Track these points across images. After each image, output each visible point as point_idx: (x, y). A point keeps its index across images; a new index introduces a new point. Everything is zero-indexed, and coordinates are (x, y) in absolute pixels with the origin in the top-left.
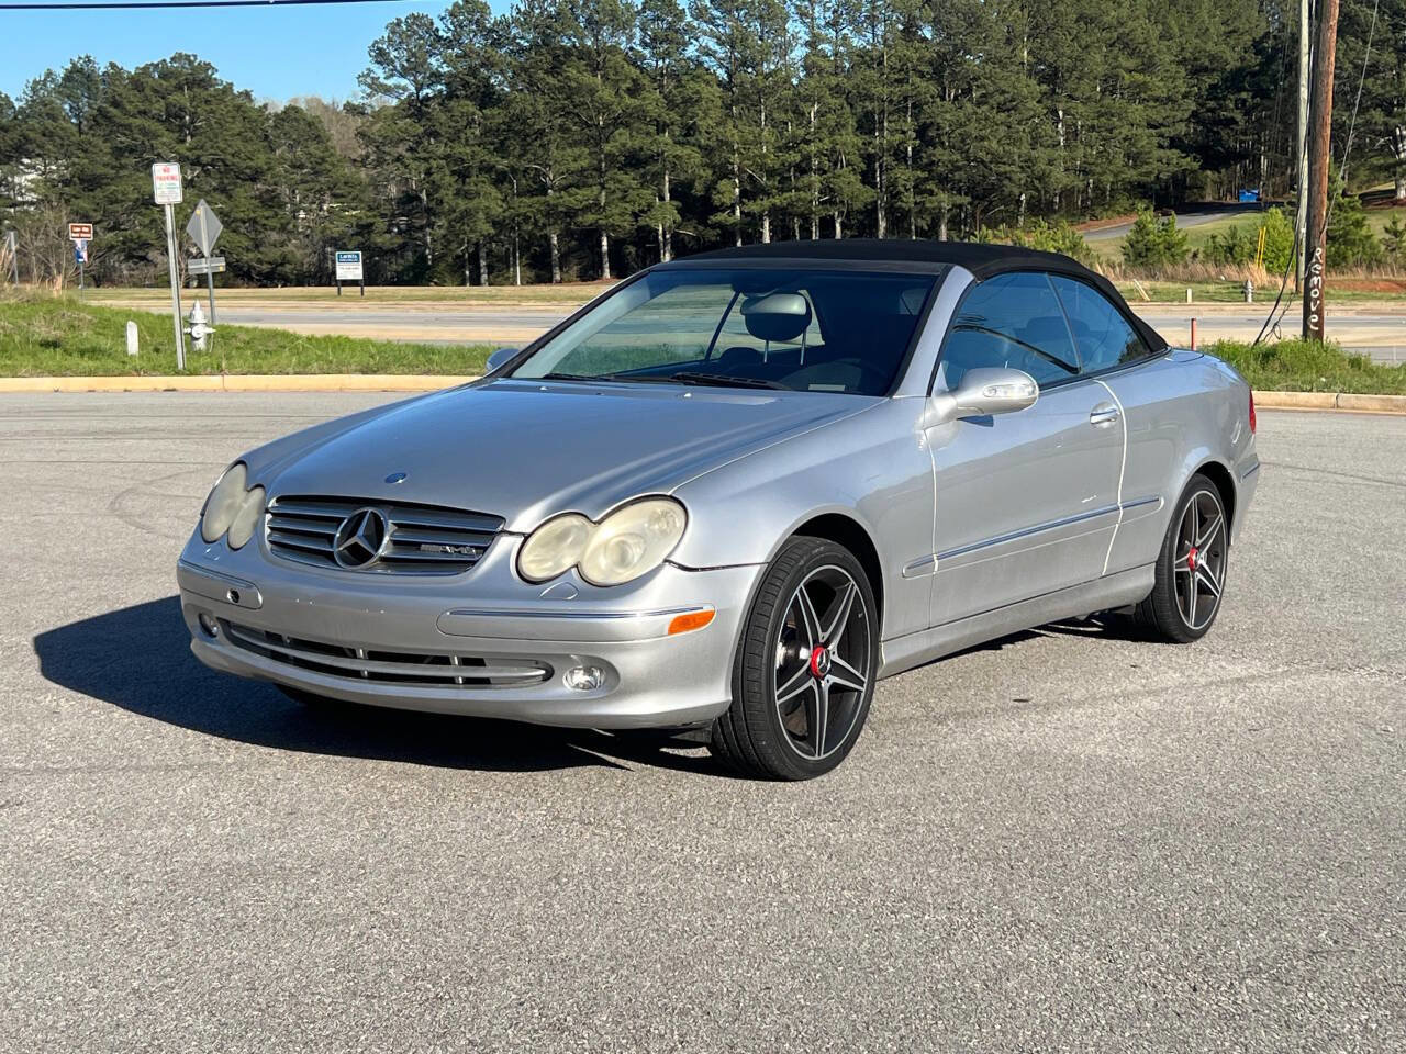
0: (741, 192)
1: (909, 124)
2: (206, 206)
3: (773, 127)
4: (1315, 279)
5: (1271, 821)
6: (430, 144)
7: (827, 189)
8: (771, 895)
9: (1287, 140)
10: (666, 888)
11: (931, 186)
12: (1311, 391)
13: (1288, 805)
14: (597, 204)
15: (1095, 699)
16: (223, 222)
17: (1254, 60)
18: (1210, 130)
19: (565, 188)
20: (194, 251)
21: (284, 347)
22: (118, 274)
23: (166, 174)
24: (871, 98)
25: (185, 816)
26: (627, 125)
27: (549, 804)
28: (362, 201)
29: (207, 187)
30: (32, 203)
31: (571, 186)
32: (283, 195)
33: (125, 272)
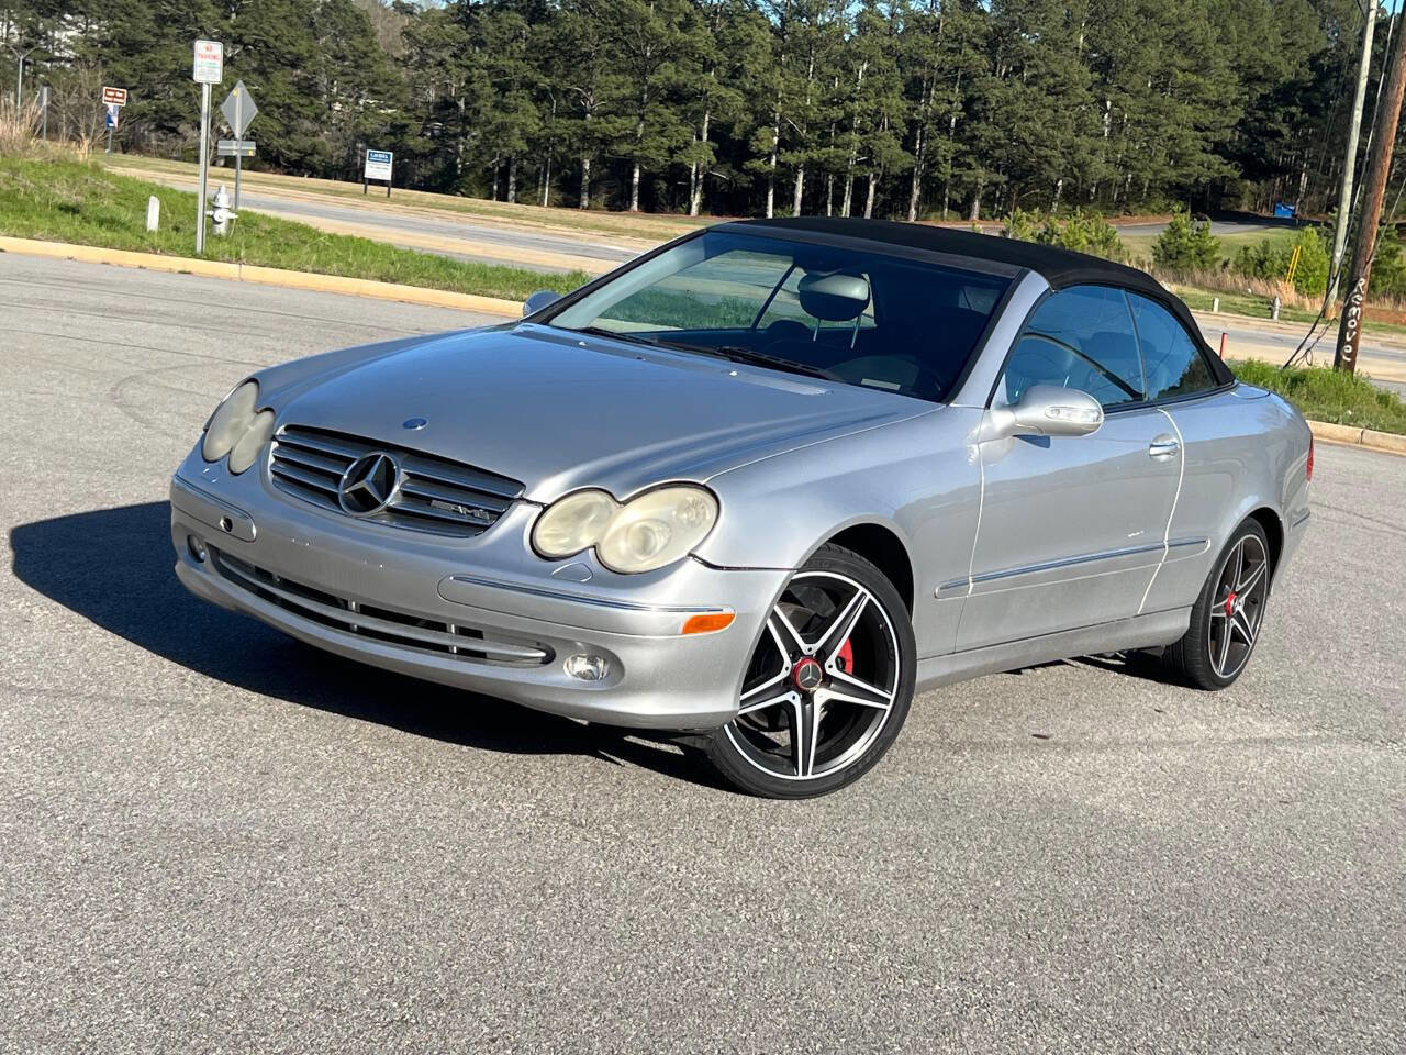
0: (779, 141)
1: (956, 95)
2: (244, 88)
3: (820, 79)
4: (1354, 310)
5: (1305, 915)
6: (474, 52)
7: (866, 150)
8: (770, 938)
9: (1330, 160)
10: (659, 916)
11: (970, 159)
12: (1336, 423)
13: (1323, 897)
14: (634, 135)
15: (1117, 744)
16: (257, 105)
17: (1308, 76)
18: (1255, 140)
19: (605, 115)
20: (225, 129)
21: (305, 242)
22: (146, 142)
23: (208, 53)
24: (921, 64)
25: (151, 761)
26: (674, 59)
27: (539, 796)
28: (398, 101)
29: (247, 67)
30: (69, 60)
31: (610, 113)
32: (321, 85)
33: (154, 142)
